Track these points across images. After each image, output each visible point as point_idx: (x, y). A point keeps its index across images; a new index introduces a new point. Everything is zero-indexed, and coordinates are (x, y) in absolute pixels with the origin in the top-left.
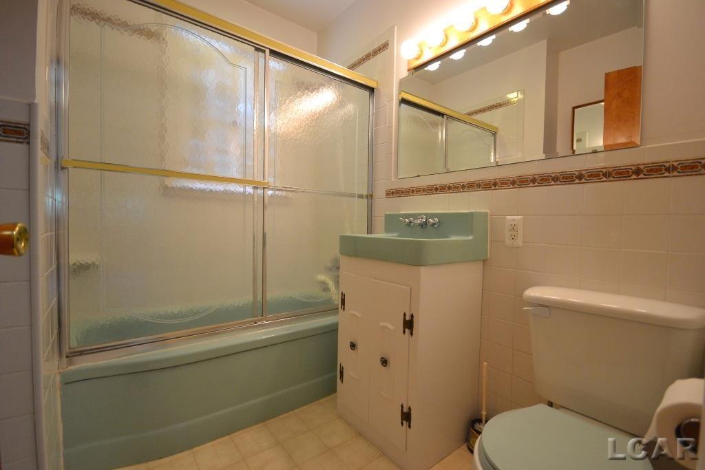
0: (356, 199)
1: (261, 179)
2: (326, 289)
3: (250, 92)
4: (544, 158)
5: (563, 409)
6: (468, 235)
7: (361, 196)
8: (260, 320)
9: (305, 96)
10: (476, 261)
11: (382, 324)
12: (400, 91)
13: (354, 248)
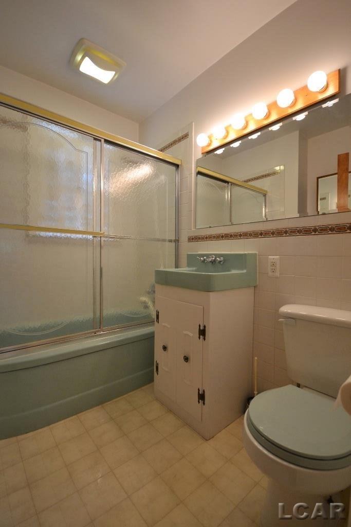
0: (167, 243)
1: (98, 230)
2: (146, 307)
3: (90, 166)
4: (298, 216)
5: (307, 389)
6: (243, 270)
7: (170, 241)
8: (98, 331)
9: (130, 171)
10: (249, 287)
11: (185, 332)
12: (197, 166)
13: (165, 279)
